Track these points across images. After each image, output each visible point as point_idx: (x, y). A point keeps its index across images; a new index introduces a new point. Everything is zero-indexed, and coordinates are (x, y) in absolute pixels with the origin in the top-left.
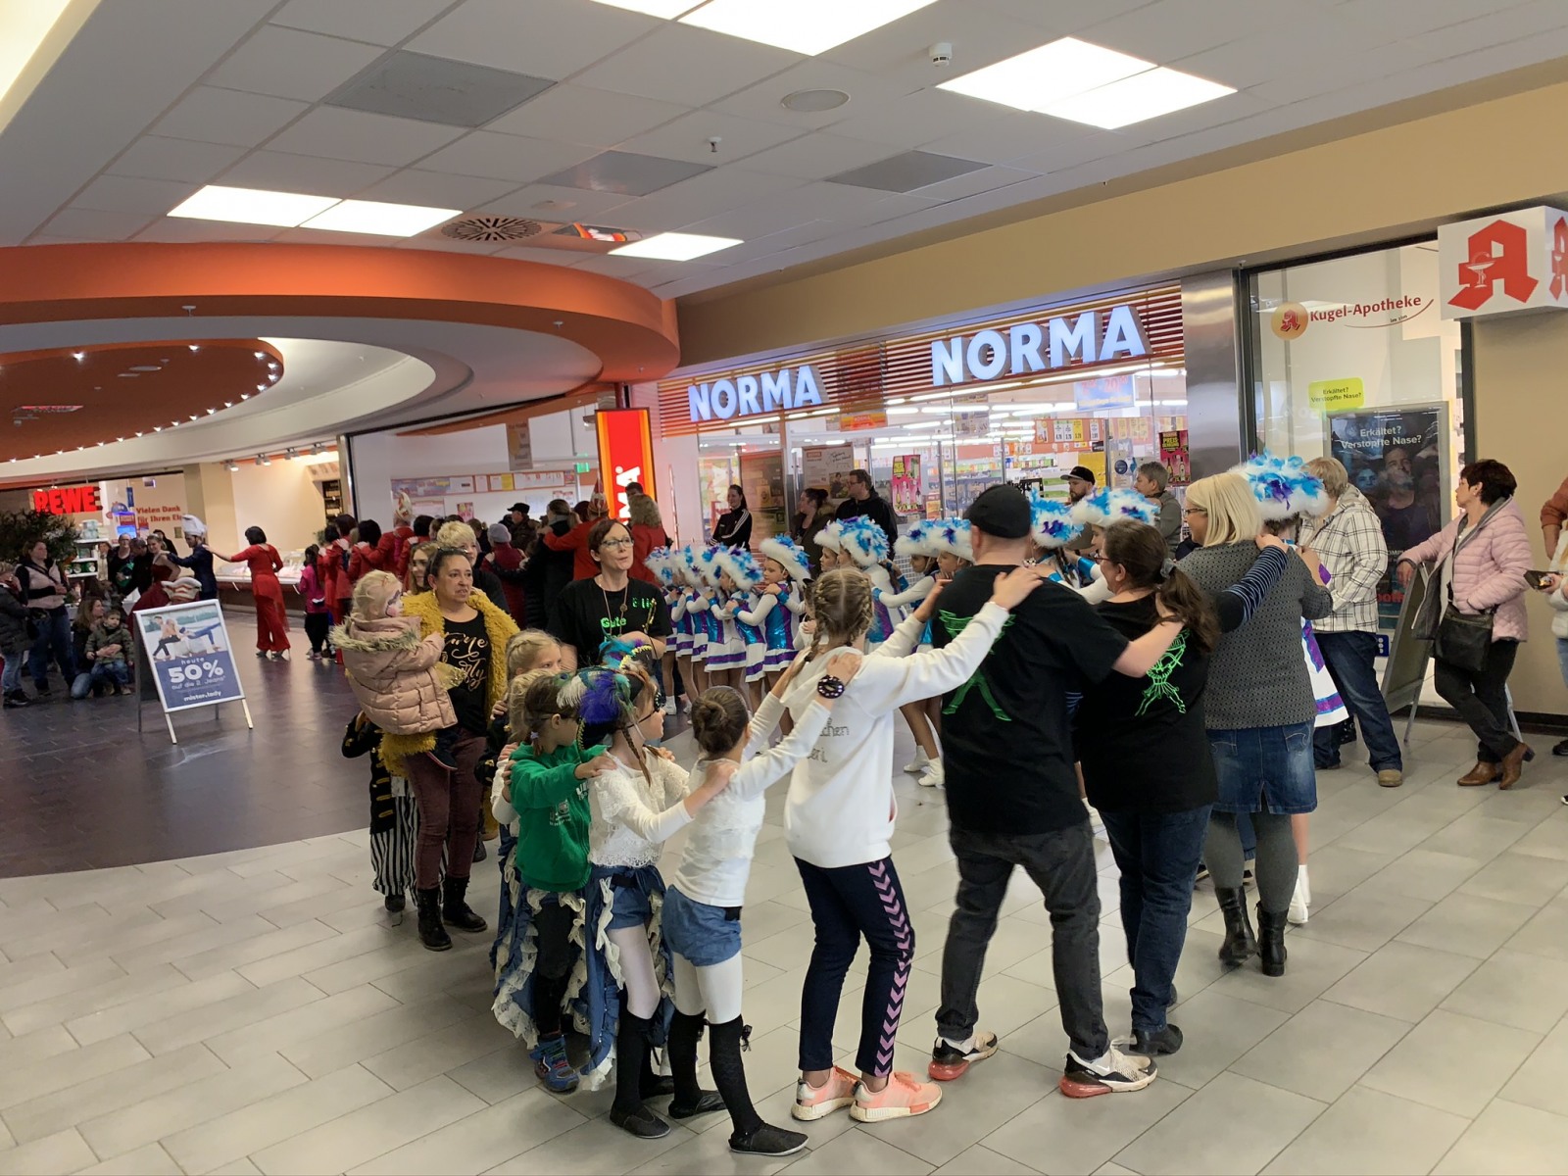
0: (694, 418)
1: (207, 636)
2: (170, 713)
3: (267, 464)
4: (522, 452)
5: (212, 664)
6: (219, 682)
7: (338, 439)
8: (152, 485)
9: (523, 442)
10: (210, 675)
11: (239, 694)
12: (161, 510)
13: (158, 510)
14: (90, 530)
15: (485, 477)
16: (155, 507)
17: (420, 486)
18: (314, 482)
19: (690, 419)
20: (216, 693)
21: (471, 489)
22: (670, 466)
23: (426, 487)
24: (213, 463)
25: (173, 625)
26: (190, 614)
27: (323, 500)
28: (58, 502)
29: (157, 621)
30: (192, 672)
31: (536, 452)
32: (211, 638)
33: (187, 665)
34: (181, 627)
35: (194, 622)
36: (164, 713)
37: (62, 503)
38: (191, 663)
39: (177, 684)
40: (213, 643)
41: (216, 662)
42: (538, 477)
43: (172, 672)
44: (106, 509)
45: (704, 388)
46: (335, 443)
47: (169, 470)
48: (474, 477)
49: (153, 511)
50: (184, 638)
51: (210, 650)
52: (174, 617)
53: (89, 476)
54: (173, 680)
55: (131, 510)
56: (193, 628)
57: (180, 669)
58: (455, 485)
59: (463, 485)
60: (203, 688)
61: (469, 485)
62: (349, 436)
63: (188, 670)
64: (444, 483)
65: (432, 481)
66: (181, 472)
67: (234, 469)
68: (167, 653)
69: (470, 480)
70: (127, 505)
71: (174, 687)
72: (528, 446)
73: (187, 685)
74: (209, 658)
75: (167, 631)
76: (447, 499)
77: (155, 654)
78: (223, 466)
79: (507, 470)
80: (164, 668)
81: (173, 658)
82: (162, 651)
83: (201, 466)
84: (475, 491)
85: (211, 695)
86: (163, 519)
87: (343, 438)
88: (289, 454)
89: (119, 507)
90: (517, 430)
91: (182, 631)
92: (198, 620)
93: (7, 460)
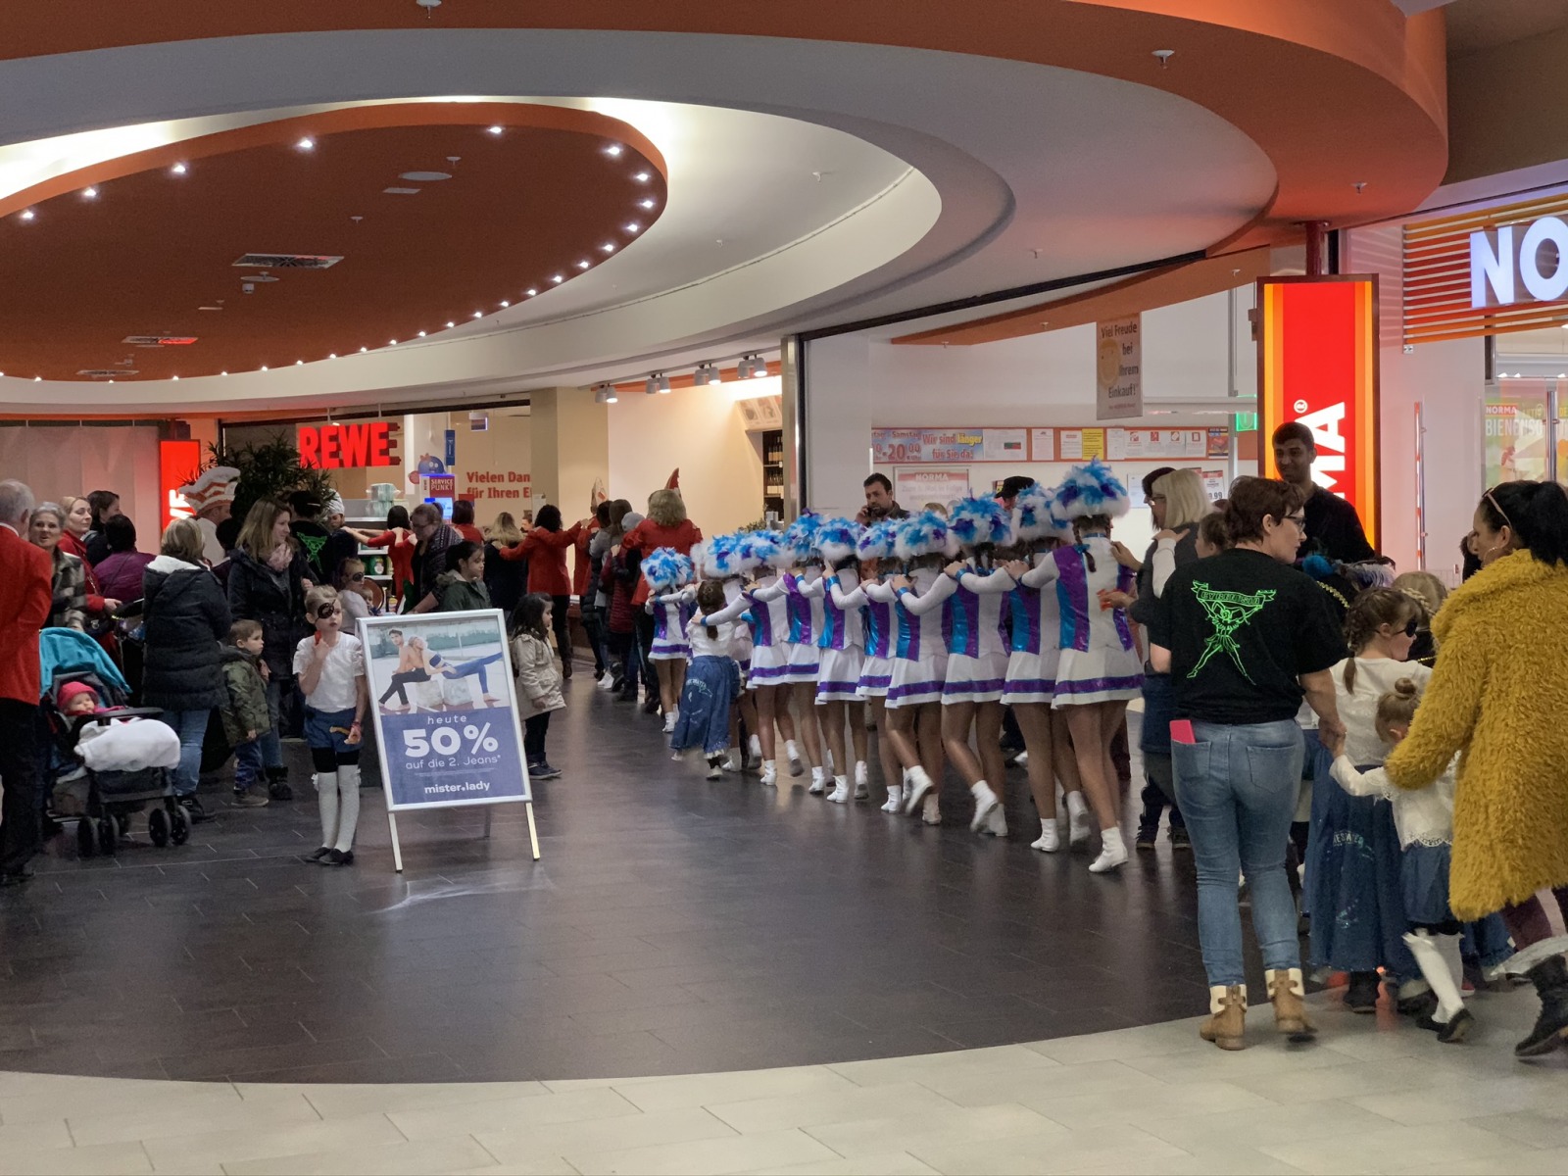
0: (1479, 300)
1: (476, 677)
2: (397, 813)
3: (662, 391)
4: (1123, 382)
5: (480, 732)
6: (488, 765)
7: (784, 346)
8: (484, 428)
9: (1127, 361)
10: (474, 751)
11: (522, 793)
12: (506, 478)
13: (500, 478)
14: (383, 502)
15: (1050, 433)
16: (497, 473)
17: (930, 440)
18: (746, 432)
19: (1469, 304)
20: (481, 785)
21: (1022, 454)
22: (1418, 406)
23: (937, 446)
24: (580, 388)
25: (421, 649)
26: (452, 631)
27: (761, 466)
28: (333, 447)
29: (393, 639)
30: (446, 742)
31: (1153, 384)
32: (483, 681)
33: (436, 726)
34: (433, 653)
35: (456, 646)
36: (387, 813)
37: (339, 448)
38: (444, 725)
39: (416, 760)
40: (485, 690)
41: (488, 725)
42: (1155, 438)
43: (410, 736)
44: (410, 464)
45: (1505, 235)
46: (776, 356)
47: (508, 398)
48: (1029, 430)
49: (494, 478)
50: (437, 677)
51: (479, 704)
52: (422, 635)
53: (383, 404)
54: (410, 753)
55: (449, 470)
56: (454, 658)
57: (422, 733)
58: (992, 445)
59: (1008, 446)
60: (458, 772)
61: (1017, 446)
62: (802, 339)
63: (438, 734)
64: (973, 440)
65: (950, 433)
66: (526, 403)
67: (612, 401)
68: (404, 700)
69: (1019, 436)
70: (443, 459)
71: (410, 766)
72: (1135, 370)
73: (433, 764)
74: (475, 717)
75: (409, 659)
76: (975, 471)
77: (383, 700)
78: (594, 393)
79: (1091, 419)
80: (397, 726)
81: (413, 711)
82: (396, 696)
83: (559, 394)
84: (1029, 460)
85: (473, 787)
86: (509, 494)
87: (792, 347)
88: (704, 372)
89: (431, 464)
90: (1118, 338)
91: (435, 661)
92: (464, 645)
93: (255, 367)
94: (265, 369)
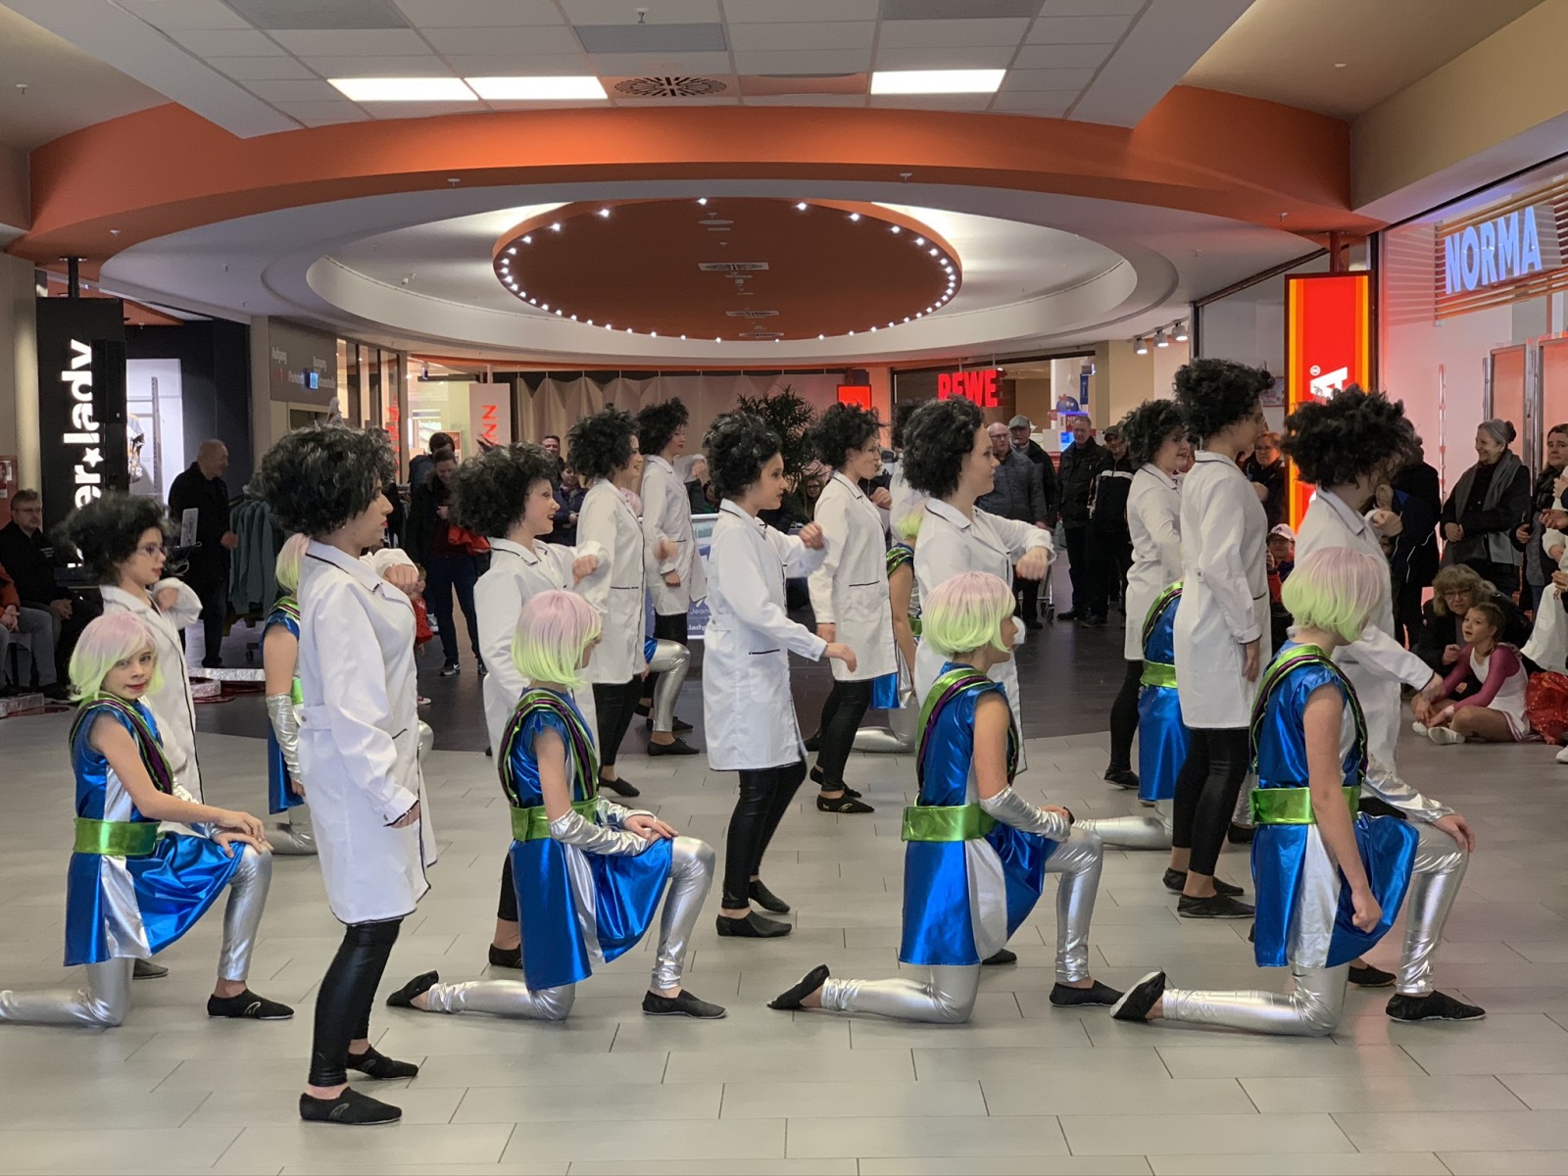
0: (1448, 290)
3: (1160, 345)
19: (1446, 293)
24: (1129, 341)
44: (1053, 407)
47: (1081, 350)
53: (997, 354)
62: (1197, 307)
66: (1092, 353)
67: (1142, 352)
70: (1079, 402)
83: (1110, 345)
87: (1191, 308)
89: (1068, 404)
93: (867, 329)
94: (874, 329)
